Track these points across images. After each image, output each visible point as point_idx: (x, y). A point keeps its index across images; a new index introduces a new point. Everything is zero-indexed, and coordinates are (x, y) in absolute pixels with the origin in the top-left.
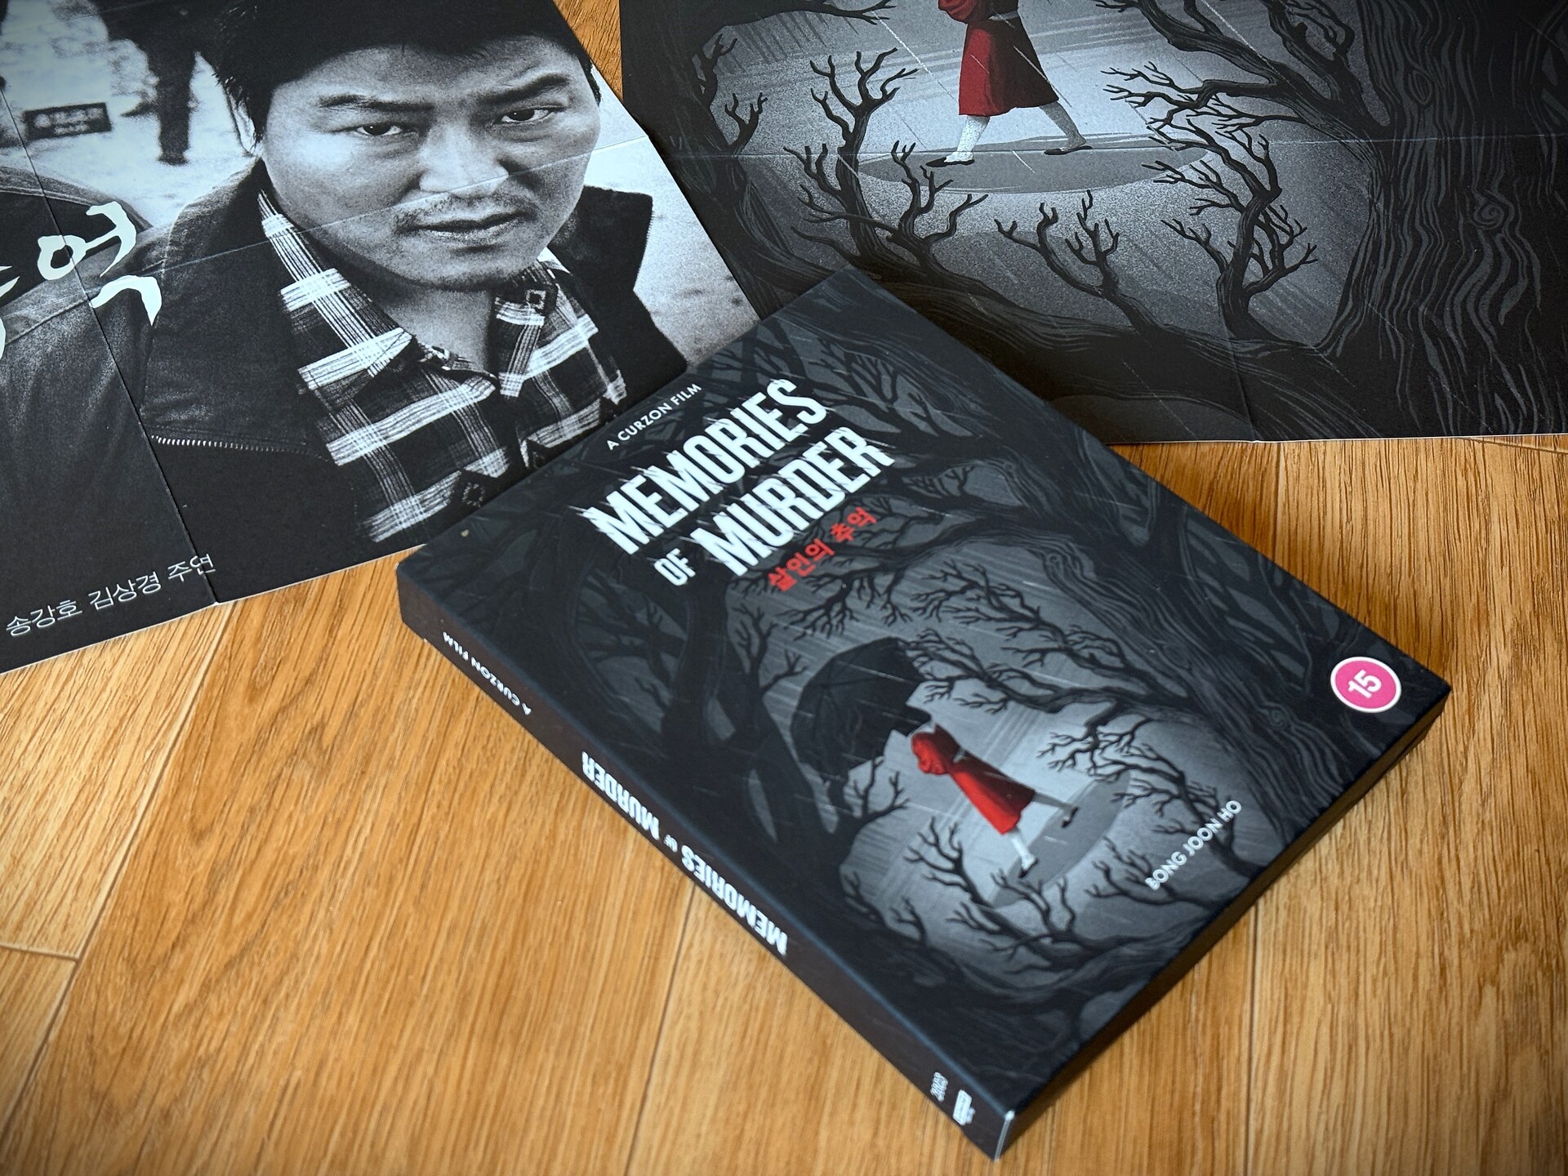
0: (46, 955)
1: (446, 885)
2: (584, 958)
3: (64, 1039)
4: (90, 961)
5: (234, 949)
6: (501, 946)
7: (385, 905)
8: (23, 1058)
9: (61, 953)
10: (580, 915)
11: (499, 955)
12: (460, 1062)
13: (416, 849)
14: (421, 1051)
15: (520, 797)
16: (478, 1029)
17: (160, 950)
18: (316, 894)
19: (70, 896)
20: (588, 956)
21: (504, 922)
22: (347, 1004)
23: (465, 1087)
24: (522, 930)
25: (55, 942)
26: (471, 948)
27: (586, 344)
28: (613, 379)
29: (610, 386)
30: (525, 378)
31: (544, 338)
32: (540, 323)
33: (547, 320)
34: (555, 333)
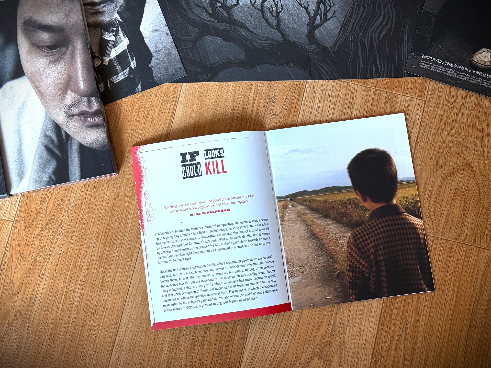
0: (6, 220)
1: (94, 206)
2: (125, 225)
3: (12, 241)
4: (16, 222)
5: (47, 220)
6: (107, 222)
7: (80, 211)
8: (4, 245)
9: (9, 220)
10: (124, 215)
11: (106, 224)
12: (98, 249)
13: (87, 197)
14: (89, 246)
15: (111, 184)
16: (102, 242)
17: (31, 220)
18: (65, 206)
19: (10, 205)
20: (126, 225)
21: (107, 216)
22: (73, 234)
23: (99, 255)
24: (111, 218)
25: (8, 217)
26: (100, 222)
27: (126, 48)
28: (133, 60)
29: (132, 63)
30: (110, 58)
31: (115, 45)
32: (114, 40)
33: (116, 38)
34: (118, 43)
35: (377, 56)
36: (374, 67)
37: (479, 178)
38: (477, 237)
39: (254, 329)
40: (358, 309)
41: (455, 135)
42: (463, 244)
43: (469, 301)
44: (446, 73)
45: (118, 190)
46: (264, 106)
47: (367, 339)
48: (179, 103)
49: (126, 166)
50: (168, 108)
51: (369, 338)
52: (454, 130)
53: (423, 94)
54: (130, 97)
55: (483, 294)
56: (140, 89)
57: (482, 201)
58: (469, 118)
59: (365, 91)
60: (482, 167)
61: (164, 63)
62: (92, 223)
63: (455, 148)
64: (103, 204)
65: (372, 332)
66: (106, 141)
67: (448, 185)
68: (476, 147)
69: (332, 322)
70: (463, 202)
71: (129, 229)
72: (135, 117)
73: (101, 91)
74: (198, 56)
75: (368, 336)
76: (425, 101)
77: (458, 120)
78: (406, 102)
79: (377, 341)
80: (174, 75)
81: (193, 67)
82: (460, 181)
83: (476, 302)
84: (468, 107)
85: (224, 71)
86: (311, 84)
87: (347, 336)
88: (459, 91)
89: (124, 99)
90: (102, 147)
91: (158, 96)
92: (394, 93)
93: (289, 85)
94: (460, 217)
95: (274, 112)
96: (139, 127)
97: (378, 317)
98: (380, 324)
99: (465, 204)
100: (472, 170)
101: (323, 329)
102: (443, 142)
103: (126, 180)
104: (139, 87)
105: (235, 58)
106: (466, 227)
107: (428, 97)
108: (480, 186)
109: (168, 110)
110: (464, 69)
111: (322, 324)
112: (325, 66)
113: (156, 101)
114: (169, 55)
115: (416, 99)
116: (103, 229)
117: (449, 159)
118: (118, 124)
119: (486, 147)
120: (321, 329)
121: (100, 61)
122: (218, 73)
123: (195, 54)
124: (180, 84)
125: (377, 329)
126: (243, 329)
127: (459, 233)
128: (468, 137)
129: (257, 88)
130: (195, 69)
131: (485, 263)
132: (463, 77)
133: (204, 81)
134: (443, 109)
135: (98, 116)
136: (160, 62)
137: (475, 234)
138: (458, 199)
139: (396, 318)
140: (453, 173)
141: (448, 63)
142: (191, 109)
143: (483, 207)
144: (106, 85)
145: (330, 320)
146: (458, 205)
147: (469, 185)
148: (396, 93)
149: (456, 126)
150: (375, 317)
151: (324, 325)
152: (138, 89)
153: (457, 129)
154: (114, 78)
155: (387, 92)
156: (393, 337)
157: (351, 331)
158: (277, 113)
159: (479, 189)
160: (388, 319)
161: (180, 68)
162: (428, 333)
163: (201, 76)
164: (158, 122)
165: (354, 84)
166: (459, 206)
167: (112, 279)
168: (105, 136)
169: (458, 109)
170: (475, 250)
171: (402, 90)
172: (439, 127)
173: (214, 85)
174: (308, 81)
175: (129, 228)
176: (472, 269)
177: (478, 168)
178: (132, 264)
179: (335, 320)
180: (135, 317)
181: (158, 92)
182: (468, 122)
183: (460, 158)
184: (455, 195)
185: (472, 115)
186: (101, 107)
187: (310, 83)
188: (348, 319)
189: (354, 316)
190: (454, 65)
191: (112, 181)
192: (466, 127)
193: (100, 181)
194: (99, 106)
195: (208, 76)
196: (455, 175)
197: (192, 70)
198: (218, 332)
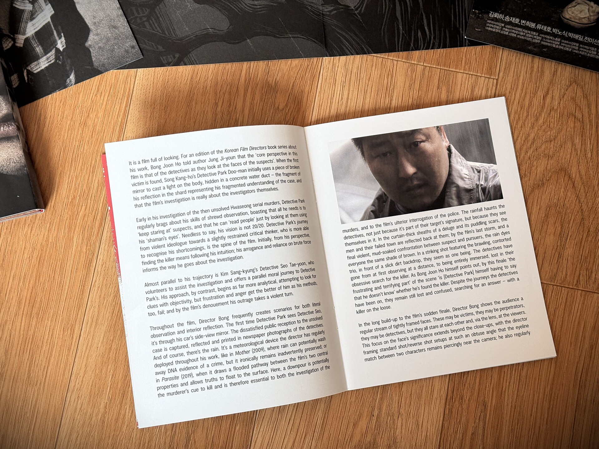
1: (11, 259)
2: (60, 286)
6: (32, 281)
10: (58, 270)
11: (31, 286)
14: (6, 320)
15: (36, 225)
23: (22, 333)
24: (38, 277)
26: (21, 283)
27: (49, 20)
28: (60, 38)
29: (59, 42)
30: (25, 37)
31: (32, 16)
32: (31, 8)
33: (34, 7)
34: (37, 14)
35: (424, 17)
36: (420, 34)
37: (580, 189)
38: (581, 276)
39: (261, 430)
40: (413, 391)
41: (543, 127)
42: (562, 287)
43: (574, 370)
44: (525, 38)
45: (46, 234)
46: (261, 99)
47: (428, 434)
48: (134, 99)
49: (58, 197)
50: (117, 107)
51: (431, 433)
52: (541, 121)
53: (494, 70)
54: (58, 92)
55: (594, 358)
56: (73, 81)
57: (586, 222)
58: (562, 102)
59: (409, 70)
60: (583, 173)
61: (108, 40)
62: (10, 284)
63: (543, 147)
64: (26, 255)
65: (435, 424)
66: (23, 160)
67: (536, 201)
68: (573, 144)
69: (376, 413)
70: (558, 225)
71: (66, 292)
72: (68, 122)
73: (14, 87)
74: (158, 28)
75: (429, 430)
76: (497, 80)
77: (546, 105)
78: (470, 83)
79: (443, 436)
80: (123, 57)
81: (152, 45)
82: (552, 194)
83: (584, 371)
84: (559, 86)
85: (198, 49)
86: (329, 62)
87: (398, 431)
88: (546, 63)
89: (50, 96)
90: (18, 170)
91: (101, 89)
92: (451, 71)
93: (296, 66)
94: (556, 247)
95: (276, 106)
96: (75, 136)
97: (443, 401)
98: (447, 412)
99: (562, 228)
100: (570, 177)
101: (363, 424)
102: (526, 139)
103: (59, 218)
104: (72, 77)
105: (214, 29)
106: (565, 262)
107: (501, 74)
108: (582, 200)
109: (117, 111)
110: (552, 30)
111: (360, 416)
112: (348, 34)
113: (99, 97)
114: (115, 27)
115: (483, 78)
116: (27, 293)
117: (535, 163)
118: (42, 135)
119: (589, 142)
120: (360, 423)
121: (10, 42)
122: (190, 52)
123: (154, 25)
124: (133, 71)
125: (442, 419)
126: (244, 431)
127: (555, 271)
128: (562, 130)
129: (249, 71)
130: (155, 47)
131: (594, 313)
132: (550, 43)
133: (169, 64)
134: (524, 91)
135: (8, 124)
136: (101, 40)
137: (578, 272)
138: (551, 221)
139: (469, 400)
140: (543, 184)
141: (528, 22)
142: (153, 107)
143: (589, 231)
144: (21, 77)
145: (373, 409)
146: (551, 229)
147: (567, 200)
148: (454, 70)
149: (543, 115)
150: (438, 401)
151: (365, 418)
152: (71, 81)
153: (545, 119)
154: (33, 65)
155: (441, 69)
156: (466, 430)
157: (404, 424)
158: (281, 107)
159: (582, 206)
160: (457, 403)
161: (133, 47)
162: (516, 421)
163: (164, 57)
164: (103, 128)
165: (393, 60)
166: (554, 232)
167: (44, 368)
168: (21, 153)
169: (545, 89)
170: (579, 295)
171: (463, 65)
172: (519, 118)
173: (184, 71)
174: (325, 58)
175: (66, 290)
176: (577, 322)
177: (578, 175)
178: (73, 344)
179: (380, 409)
180: (81, 422)
181: (100, 84)
182: (560, 108)
183: (551, 162)
184: (547, 216)
185: (565, 97)
186: (13, 109)
187: (327, 61)
188: (399, 407)
189: (407, 402)
190: (536, 25)
191: (37, 221)
192: (558, 115)
193: (18, 222)
194: (10, 109)
195: (174, 57)
196: (546, 186)
197: (151, 48)
198: (207, 437)
